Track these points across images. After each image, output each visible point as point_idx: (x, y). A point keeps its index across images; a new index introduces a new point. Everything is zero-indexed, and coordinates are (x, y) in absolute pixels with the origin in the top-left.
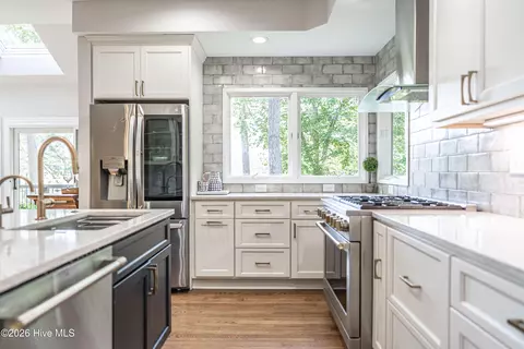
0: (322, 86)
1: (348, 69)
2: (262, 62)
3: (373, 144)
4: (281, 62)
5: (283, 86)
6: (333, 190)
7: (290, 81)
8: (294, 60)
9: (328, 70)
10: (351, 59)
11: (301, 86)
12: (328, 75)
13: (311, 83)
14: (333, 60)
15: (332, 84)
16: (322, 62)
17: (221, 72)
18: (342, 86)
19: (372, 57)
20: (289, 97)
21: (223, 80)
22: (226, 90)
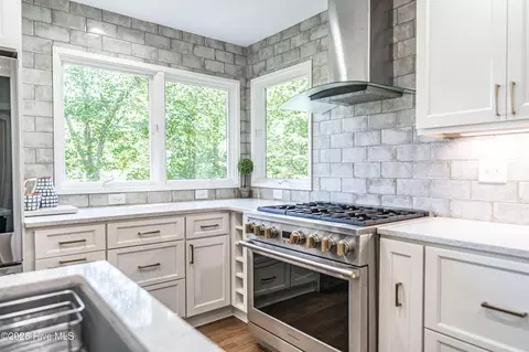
0: (193, 70)
1: (221, 56)
2: (116, 21)
3: (245, 144)
4: (143, 28)
5: (146, 61)
6: (206, 197)
7: (154, 55)
8: (159, 29)
9: (200, 51)
10: (223, 45)
11: (169, 65)
12: (200, 58)
13: (181, 64)
14: (204, 41)
15: (204, 70)
16: (192, 41)
17: (49, 21)
18: (215, 74)
19: (243, 48)
20: (152, 77)
21: (53, 34)
22: (58, 50)
